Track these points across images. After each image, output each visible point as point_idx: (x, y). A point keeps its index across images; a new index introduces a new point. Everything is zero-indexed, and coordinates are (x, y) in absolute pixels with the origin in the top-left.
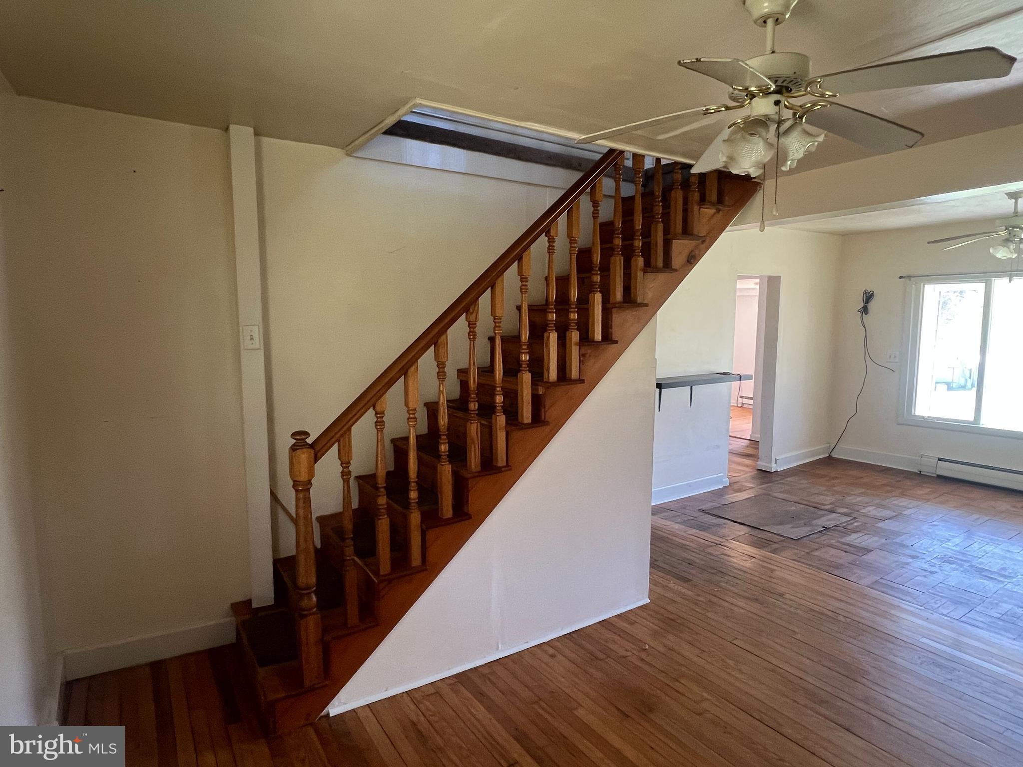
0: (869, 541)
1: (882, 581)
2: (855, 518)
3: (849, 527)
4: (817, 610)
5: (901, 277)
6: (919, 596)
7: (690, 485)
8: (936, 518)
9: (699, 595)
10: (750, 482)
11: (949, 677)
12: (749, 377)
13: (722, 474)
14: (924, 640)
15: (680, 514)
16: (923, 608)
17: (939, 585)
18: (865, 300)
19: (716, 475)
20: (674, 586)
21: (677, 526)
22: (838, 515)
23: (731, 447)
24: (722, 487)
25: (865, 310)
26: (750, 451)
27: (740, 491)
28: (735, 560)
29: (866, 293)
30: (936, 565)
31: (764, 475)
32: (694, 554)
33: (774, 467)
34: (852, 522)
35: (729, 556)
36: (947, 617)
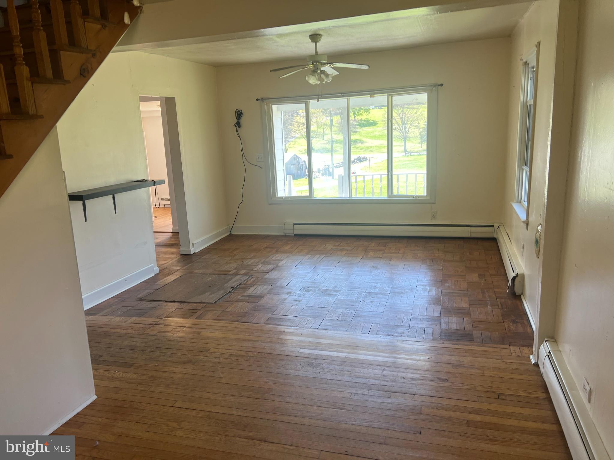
0: (262, 289)
1: (272, 316)
2: (251, 275)
3: (249, 282)
4: (234, 354)
5: (257, 100)
6: (295, 320)
7: (126, 280)
8: (297, 263)
9: (142, 375)
10: (176, 266)
11: (318, 371)
12: (162, 182)
13: (152, 265)
14: (302, 351)
15: (120, 307)
16: (298, 328)
17: (305, 308)
18: (237, 117)
19: (148, 267)
20: (119, 375)
21: (118, 319)
22: (240, 276)
23: (158, 241)
24: (154, 275)
25: (238, 125)
26: (173, 241)
27: (168, 275)
28: (170, 334)
29: (237, 112)
30: (301, 295)
31: (186, 258)
32: (135, 340)
33: (193, 250)
34: (250, 278)
35: (164, 332)
36: (312, 329)
